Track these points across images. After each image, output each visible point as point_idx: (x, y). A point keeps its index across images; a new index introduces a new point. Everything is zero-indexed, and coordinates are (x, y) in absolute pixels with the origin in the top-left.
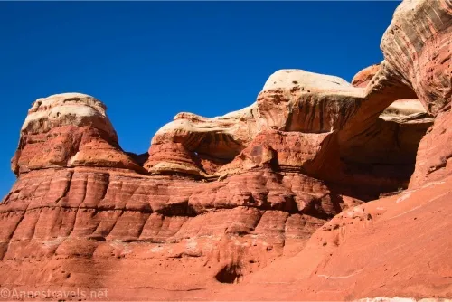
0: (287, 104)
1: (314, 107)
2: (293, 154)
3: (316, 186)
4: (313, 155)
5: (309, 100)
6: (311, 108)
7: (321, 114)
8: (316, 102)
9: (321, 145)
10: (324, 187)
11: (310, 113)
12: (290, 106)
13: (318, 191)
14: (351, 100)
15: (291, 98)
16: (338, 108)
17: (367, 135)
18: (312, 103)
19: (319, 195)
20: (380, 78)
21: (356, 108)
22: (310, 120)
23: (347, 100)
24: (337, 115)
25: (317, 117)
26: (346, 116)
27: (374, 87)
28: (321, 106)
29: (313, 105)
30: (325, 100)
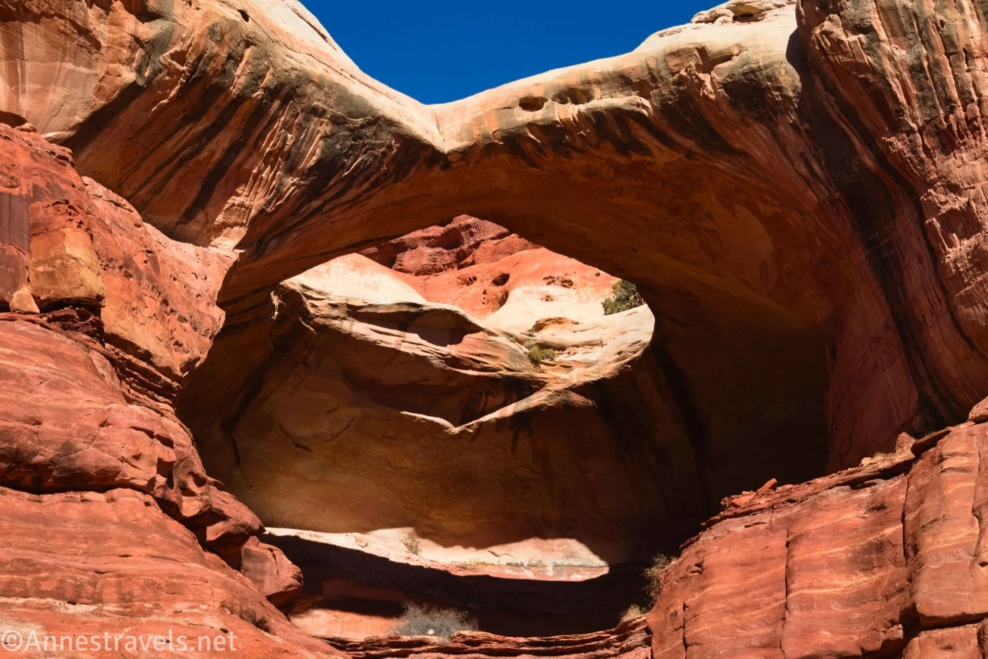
0: (144, 30)
1: (241, 98)
5: (234, 59)
6: (221, 102)
7: (235, 148)
11: (200, 127)
12: (152, 46)
14: (386, 138)
16: (314, 152)
18: (240, 76)
20: (602, 101)
21: (374, 185)
22: (176, 155)
23: (368, 132)
24: (290, 181)
25: (212, 154)
26: (315, 204)
27: (531, 125)
28: (261, 109)
29: (234, 91)
30: (291, 90)
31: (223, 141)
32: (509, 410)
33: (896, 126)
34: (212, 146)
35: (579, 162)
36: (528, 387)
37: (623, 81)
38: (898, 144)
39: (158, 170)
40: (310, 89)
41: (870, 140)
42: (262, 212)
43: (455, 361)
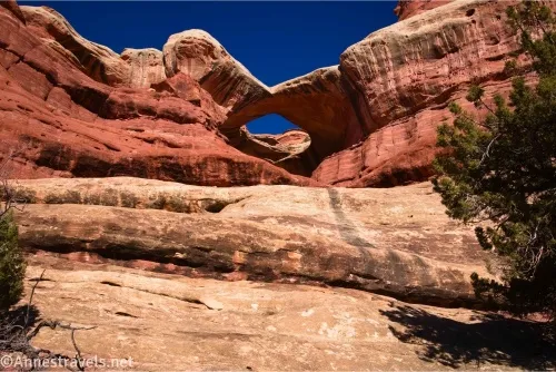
0: (214, 61)
1: (232, 78)
6: (228, 78)
7: (232, 89)
8: (236, 74)
11: (224, 83)
12: (216, 64)
15: (220, 57)
16: (247, 92)
18: (232, 73)
20: (302, 83)
21: (258, 100)
22: (220, 88)
24: (242, 97)
25: (227, 89)
26: (247, 103)
27: (288, 89)
28: (236, 81)
29: (231, 76)
30: (242, 78)
31: (229, 86)
33: (359, 79)
34: (227, 87)
35: (297, 96)
36: (287, 154)
37: (306, 78)
38: (360, 82)
40: (246, 78)
41: (354, 83)
42: (236, 103)
43: (274, 149)
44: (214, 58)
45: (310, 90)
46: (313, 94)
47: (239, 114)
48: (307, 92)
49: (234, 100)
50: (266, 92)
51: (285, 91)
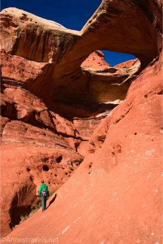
0: (16, 29)
1: (39, 36)
2: (17, 71)
3: (37, 102)
4: (35, 75)
5: (35, 30)
6: (36, 38)
7: (44, 45)
8: (41, 32)
9: (42, 69)
10: (43, 104)
11: (35, 43)
12: (18, 31)
13: (37, 106)
14: (70, 37)
15: (20, 23)
16: (58, 42)
17: (72, 78)
18: (38, 32)
19: (39, 109)
20: (99, 15)
21: (72, 46)
22: (34, 49)
23: (66, 36)
24: (56, 48)
25: (40, 47)
26: (64, 51)
27: (91, 25)
28: (45, 37)
29: (38, 35)
30: (49, 33)
31: (41, 45)
32: (126, 80)
34: (39, 46)
36: (127, 76)
37: (100, 10)
39: (33, 52)
40: (53, 32)
42: (54, 55)
43: (115, 75)
44: (16, 26)
45: (108, 18)
46: (113, 21)
47: (63, 62)
48: (106, 21)
49: (52, 53)
50: (75, 36)
51: (89, 29)
